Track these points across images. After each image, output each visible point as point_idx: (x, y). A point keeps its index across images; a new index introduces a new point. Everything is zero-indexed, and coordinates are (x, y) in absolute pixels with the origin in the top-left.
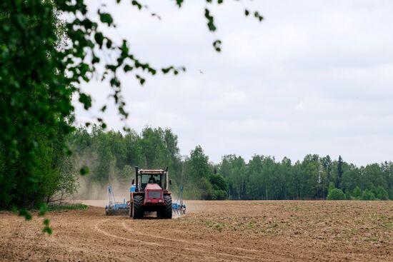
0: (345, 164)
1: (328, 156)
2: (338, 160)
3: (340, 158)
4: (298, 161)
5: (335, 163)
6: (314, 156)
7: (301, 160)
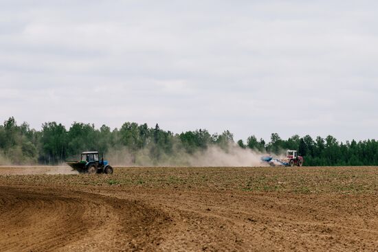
0: (162, 132)
1: (145, 124)
2: (154, 128)
3: (157, 126)
4: (116, 129)
5: (152, 130)
6: (133, 124)
7: (119, 128)
